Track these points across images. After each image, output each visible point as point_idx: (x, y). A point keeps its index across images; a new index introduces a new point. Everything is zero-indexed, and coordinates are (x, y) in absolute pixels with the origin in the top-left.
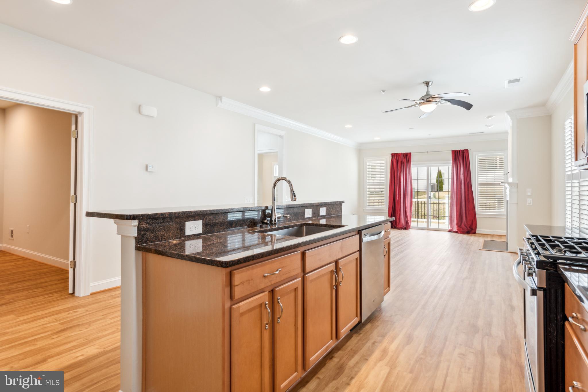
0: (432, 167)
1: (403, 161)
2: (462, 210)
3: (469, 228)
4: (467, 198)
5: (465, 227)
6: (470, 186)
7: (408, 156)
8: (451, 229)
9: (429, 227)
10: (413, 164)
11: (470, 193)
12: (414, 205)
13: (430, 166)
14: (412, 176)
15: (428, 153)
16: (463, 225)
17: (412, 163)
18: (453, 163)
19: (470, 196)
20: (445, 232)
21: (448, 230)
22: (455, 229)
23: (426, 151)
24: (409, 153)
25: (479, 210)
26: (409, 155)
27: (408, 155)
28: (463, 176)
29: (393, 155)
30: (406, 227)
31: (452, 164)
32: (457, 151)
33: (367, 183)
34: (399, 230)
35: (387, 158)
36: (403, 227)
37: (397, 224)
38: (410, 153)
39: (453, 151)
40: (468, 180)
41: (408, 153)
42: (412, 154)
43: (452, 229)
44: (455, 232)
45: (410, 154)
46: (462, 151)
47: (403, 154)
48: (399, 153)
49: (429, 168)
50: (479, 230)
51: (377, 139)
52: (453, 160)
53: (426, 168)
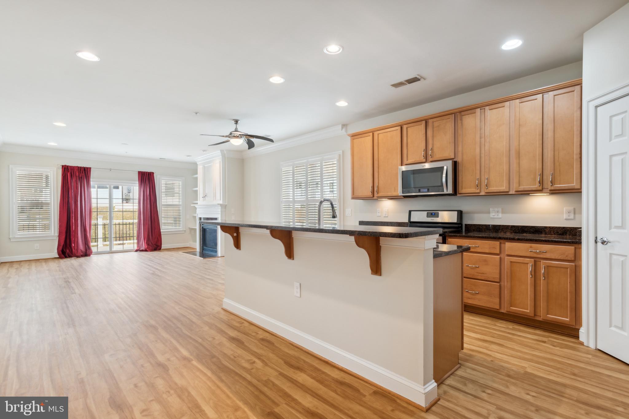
3: (154, 246)
6: (155, 206)
8: (139, 248)
12: (93, 227)
15: (111, 170)
16: (150, 243)
18: (140, 183)
19: (155, 215)
20: (131, 252)
21: (135, 250)
23: (109, 168)
25: (163, 228)
26: (88, 170)
30: (87, 253)
32: (144, 172)
34: (79, 259)
36: (83, 254)
38: (90, 168)
39: (139, 172)
41: (87, 168)
42: (92, 169)
43: (141, 248)
44: (143, 251)
46: (148, 173)
47: (80, 167)
48: (73, 166)
50: (164, 246)
51: (52, 144)
52: (140, 181)
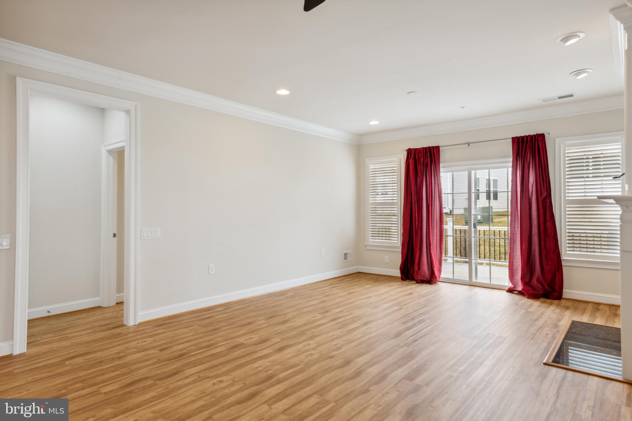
0: (477, 171)
1: (426, 162)
2: (532, 252)
3: (546, 287)
4: (542, 229)
5: (540, 286)
6: (548, 204)
7: (433, 152)
8: (513, 286)
9: (474, 280)
10: (444, 167)
11: (548, 218)
13: (475, 169)
14: (443, 187)
15: (469, 145)
16: (534, 281)
17: (441, 165)
18: (515, 161)
19: (549, 224)
20: (502, 291)
21: (507, 289)
22: (520, 288)
23: (466, 142)
24: (436, 147)
25: (568, 252)
26: (435, 151)
27: (433, 150)
28: (534, 186)
29: (410, 152)
31: (513, 163)
32: (523, 138)
33: (371, 201)
35: (400, 158)
36: (426, 279)
37: (415, 274)
39: (514, 139)
40: (545, 194)
41: (433, 147)
42: (441, 148)
43: (515, 287)
44: (520, 293)
45: (437, 149)
47: (425, 148)
48: (419, 147)
49: (473, 172)
50: (567, 292)
52: (515, 155)
53: (466, 173)
